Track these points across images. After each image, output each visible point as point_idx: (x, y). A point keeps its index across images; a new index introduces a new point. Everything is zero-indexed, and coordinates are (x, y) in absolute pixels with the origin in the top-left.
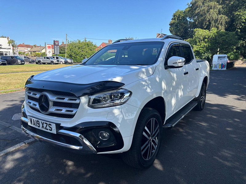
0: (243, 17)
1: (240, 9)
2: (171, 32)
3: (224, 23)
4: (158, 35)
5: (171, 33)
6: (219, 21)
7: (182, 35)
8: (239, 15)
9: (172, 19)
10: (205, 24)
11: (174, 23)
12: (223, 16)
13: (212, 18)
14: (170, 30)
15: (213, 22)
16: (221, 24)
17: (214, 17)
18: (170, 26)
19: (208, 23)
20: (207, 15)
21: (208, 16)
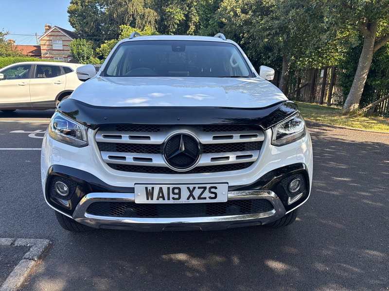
0: (176, 17)
1: (171, 4)
2: (73, 24)
3: (154, 22)
4: (48, 28)
5: (73, 27)
6: (146, 18)
7: (93, 33)
8: (171, 13)
9: (71, 3)
10: (128, 20)
11: (76, 10)
12: (151, 10)
13: (137, 11)
14: (70, 21)
15: (138, 18)
16: (150, 22)
17: (139, 11)
18: (69, 15)
19: (131, 19)
20: (130, 5)
21: (131, 8)
